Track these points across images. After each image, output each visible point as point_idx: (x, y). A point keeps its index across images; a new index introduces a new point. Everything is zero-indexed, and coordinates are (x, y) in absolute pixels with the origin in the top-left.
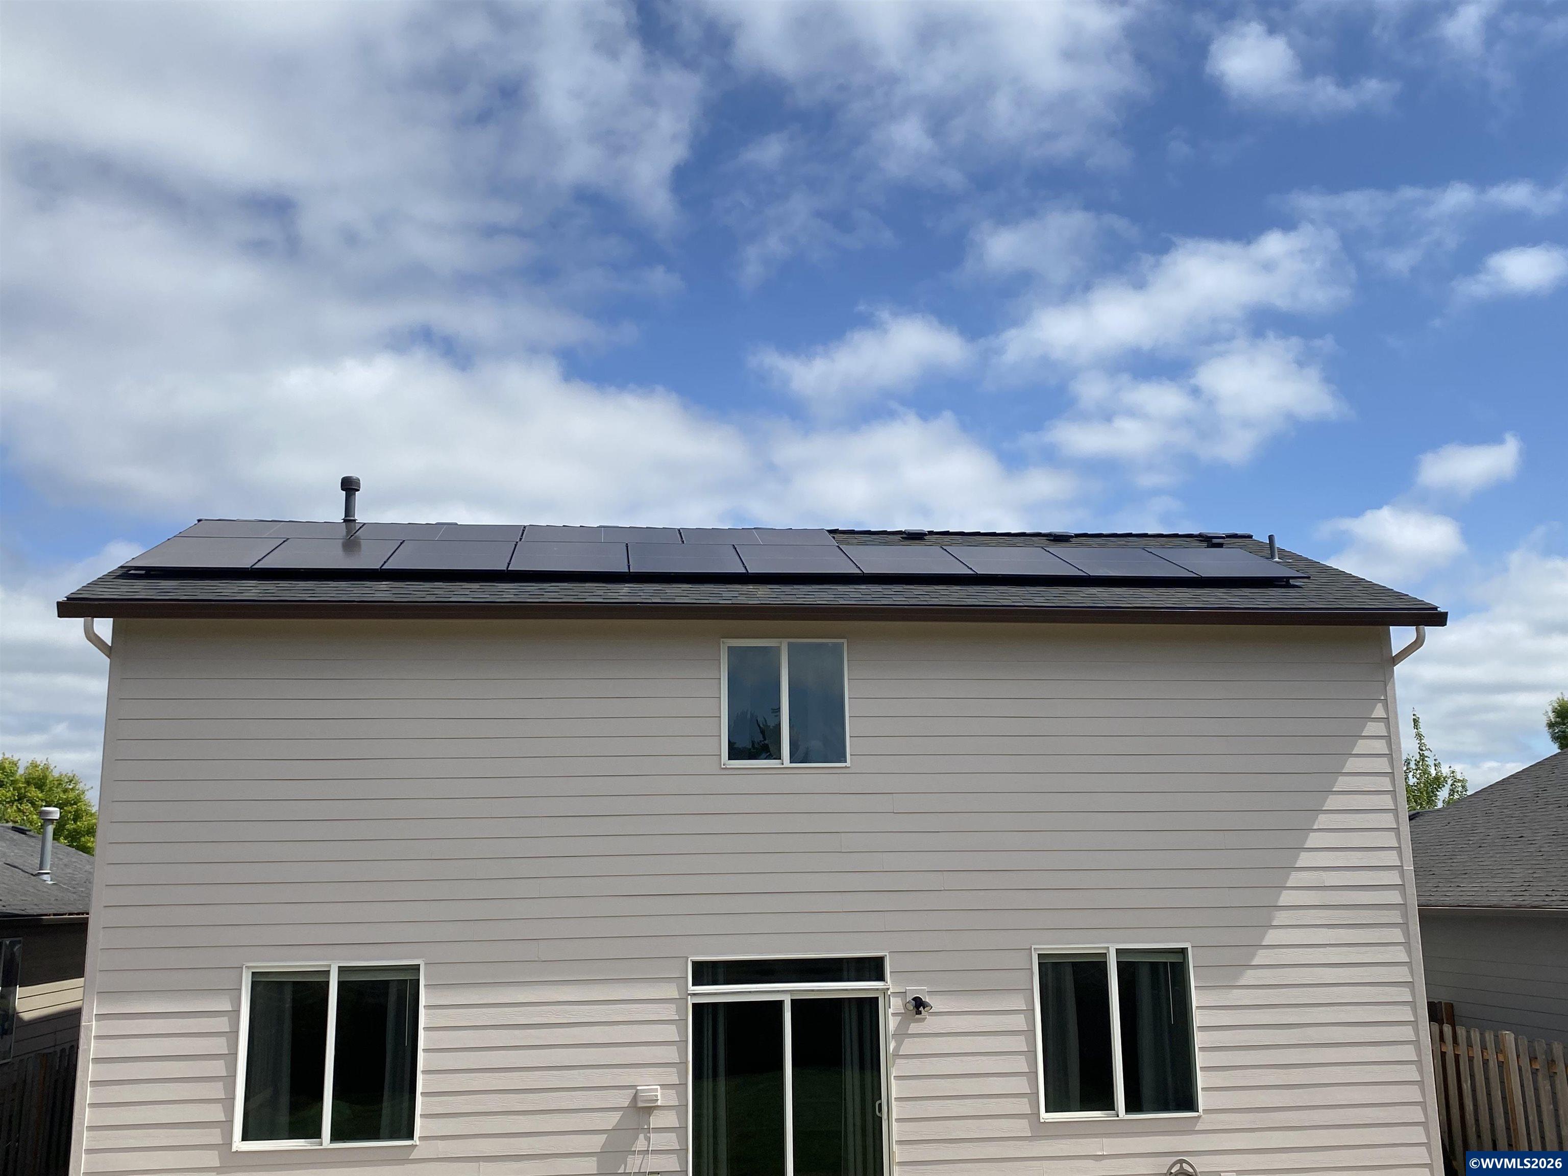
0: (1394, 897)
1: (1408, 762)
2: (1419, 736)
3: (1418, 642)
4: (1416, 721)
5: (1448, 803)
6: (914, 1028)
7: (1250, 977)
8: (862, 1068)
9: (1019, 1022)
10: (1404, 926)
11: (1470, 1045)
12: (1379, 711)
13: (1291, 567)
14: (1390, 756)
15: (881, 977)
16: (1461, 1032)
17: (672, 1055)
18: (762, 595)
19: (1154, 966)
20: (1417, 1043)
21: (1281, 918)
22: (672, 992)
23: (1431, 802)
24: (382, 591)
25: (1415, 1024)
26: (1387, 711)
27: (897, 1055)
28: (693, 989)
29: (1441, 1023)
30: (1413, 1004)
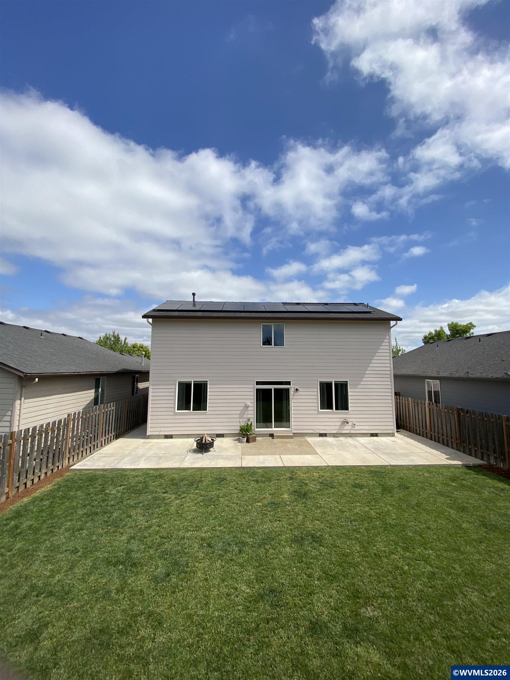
0: (389, 372)
1: (394, 346)
2: (396, 342)
3: (396, 324)
4: (396, 339)
5: (401, 354)
6: (296, 394)
7: (360, 386)
8: (286, 400)
9: (316, 393)
10: (391, 378)
11: (402, 400)
12: (388, 337)
13: (371, 309)
14: (389, 346)
15: (290, 385)
16: (401, 397)
17: (252, 397)
18: (269, 315)
19: (341, 384)
20: (392, 400)
21: (366, 376)
22: (252, 386)
23: (398, 354)
24: (200, 314)
25: (392, 396)
26: (389, 337)
27: (293, 399)
28: (256, 386)
29: (397, 396)
30: (391, 392)
